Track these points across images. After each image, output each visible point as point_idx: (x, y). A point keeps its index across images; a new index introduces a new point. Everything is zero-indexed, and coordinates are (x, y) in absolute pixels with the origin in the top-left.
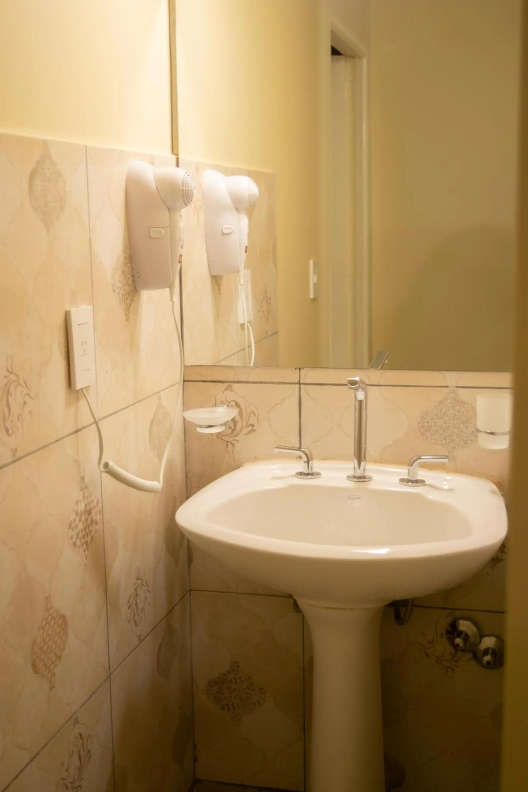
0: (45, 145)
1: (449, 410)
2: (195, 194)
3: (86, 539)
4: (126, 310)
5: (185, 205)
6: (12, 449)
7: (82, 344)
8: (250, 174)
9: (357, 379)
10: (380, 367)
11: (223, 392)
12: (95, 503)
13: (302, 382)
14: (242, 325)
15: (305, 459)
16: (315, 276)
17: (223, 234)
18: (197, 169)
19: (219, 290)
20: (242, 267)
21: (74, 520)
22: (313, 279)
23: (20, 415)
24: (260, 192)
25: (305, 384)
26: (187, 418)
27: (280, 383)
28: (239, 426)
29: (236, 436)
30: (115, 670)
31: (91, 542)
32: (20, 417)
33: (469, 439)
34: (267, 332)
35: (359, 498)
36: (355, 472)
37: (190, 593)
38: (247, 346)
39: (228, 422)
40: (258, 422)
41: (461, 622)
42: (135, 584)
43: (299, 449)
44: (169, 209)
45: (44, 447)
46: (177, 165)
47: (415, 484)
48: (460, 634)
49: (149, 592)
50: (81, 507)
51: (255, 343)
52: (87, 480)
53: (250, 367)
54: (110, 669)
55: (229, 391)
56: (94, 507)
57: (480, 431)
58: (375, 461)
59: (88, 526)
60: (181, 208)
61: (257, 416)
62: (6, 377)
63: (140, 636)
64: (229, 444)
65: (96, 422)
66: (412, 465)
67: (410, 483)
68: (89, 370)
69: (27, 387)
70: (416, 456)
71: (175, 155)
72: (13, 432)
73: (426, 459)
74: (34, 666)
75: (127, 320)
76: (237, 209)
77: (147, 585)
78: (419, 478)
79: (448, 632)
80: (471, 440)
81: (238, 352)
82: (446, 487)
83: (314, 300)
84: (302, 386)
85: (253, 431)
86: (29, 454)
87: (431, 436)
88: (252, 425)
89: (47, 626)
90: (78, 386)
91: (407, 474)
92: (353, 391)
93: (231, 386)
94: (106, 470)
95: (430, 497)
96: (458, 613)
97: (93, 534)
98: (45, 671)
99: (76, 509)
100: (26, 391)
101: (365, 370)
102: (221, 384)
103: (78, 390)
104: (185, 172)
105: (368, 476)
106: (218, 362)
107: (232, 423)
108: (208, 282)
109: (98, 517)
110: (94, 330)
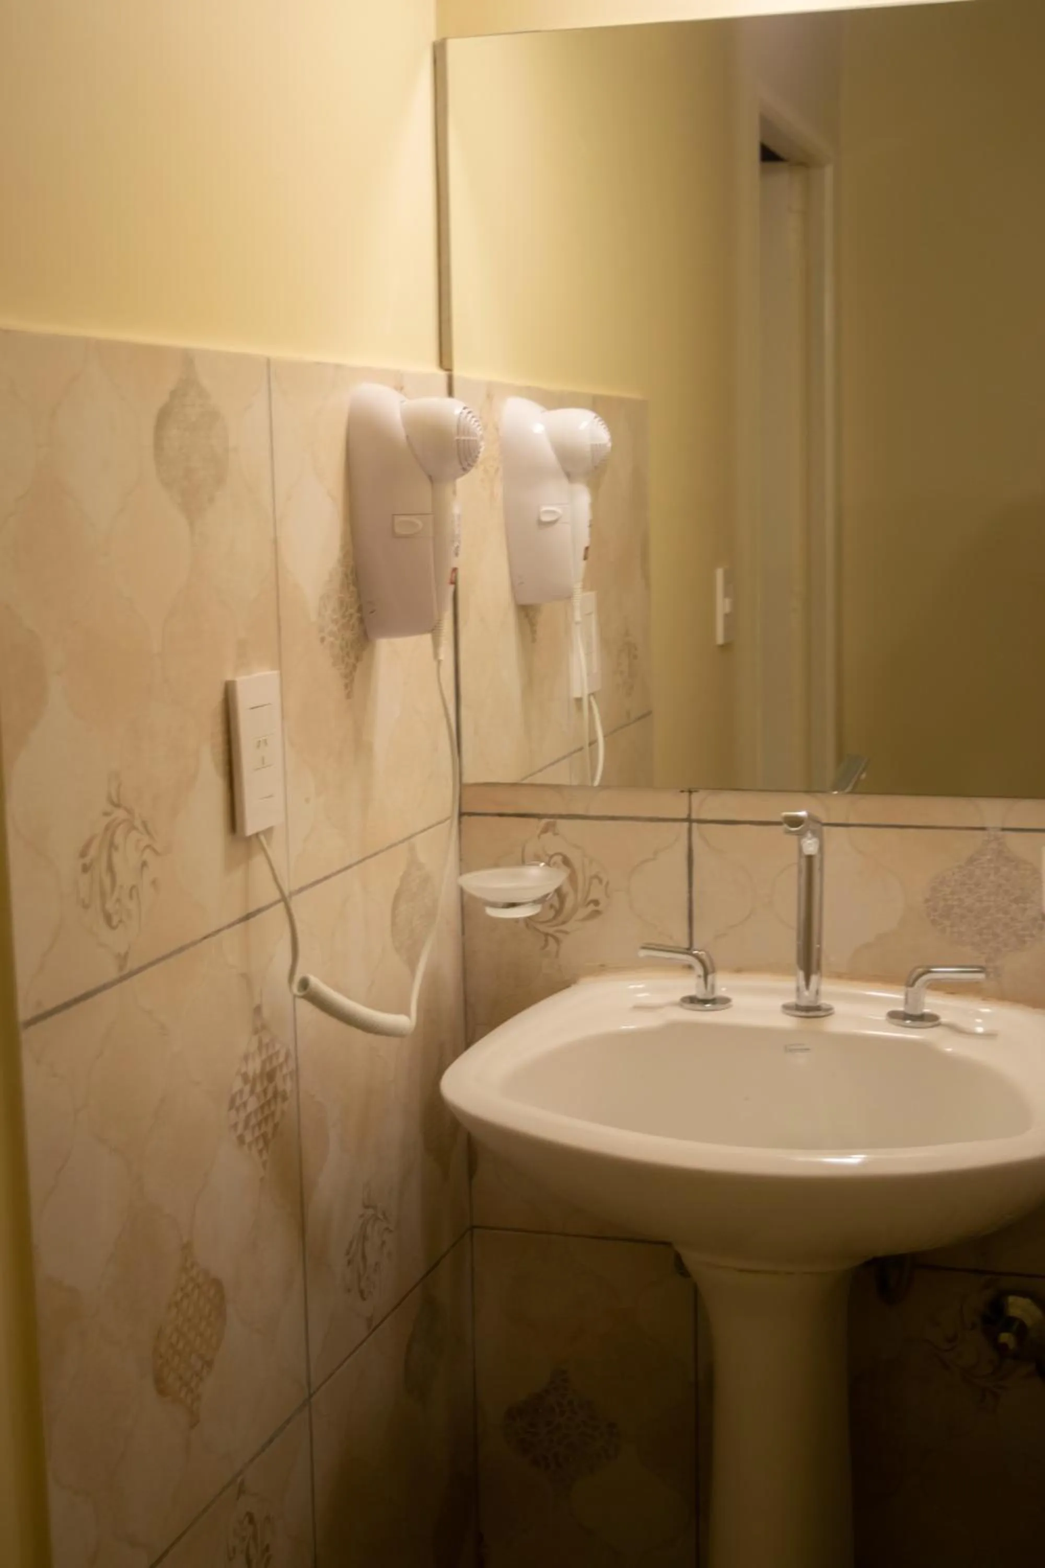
0: (187, 358)
1: (988, 875)
2: (482, 450)
3: (263, 1129)
4: (346, 676)
5: (461, 470)
6: (119, 955)
7: (258, 746)
8: (597, 404)
9: (803, 814)
10: (849, 789)
11: (539, 837)
12: (282, 1058)
13: (693, 816)
14: (579, 701)
15: (699, 970)
16: (728, 601)
17: (542, 524)
18: (489, 397)
19: (534, 632)
20: (578, 587)
21: (241, 1092)
22: (722, 605)
23: (133, 887)
24: (613, 439)
25: (700, 821)
26: (468, 889)
27: (651, 820)
28: (569, 903)
29: (564, 923)
30: (319, 1387)
31: (273, 1135)
32: (134, 892)
33: (1027, 933)
34: (628, 715)
35: (808, 1049)
36: (798, 997)
37: (472, 1232)
38: (587, 742)
39: (547, 895)
40: (607, 895)
41: (1011, 1299)
42: (362, 1216)
43: (688, 951)
44: (431, 478)
45: (182, 949)
46: (450, 393)
47: (917, 1023)
48: (1009, 1323)
49: (391, 1231)
50: (254, 1067)
51: (605, 736)
52: (266, 1012)
53: (592, 787)
54: (309, 1384)
55: (549, 834)
56: (281, 1066)
58: (839, 975)
59: (269, 1103)
60: (455, 478)
61: (604, 883)
62: (106, 814)
63: (370, 1320)
64: (551, 940)
65: (284, 899)
66: (912, 985)
67: (908, 1021)
68: (271, 796)
69: (148, 833)
70: (919, 967)
71: (446, 370)
72: (120, 921)
73: (943, 973)
74: (159, 1381)
75: (349, 696)
76: (569, 476)
77: (386, 1218)
78: (927, 1010)
79: (985, 1320)
80: (1032, 936)
81: (571, 754)
82: (980, 1030)
83: (726, 647)
84: (694, 826)
85: (597, 913)
86: (152, 964)
87: (952, 926)
88: (596, 902)
89: (185, 1301)
90: (250, 830)
91: (903, 1002)
92: (795, 838)
93: (554, 825)
94: (303, 993)
95: (949, 1050)
96: (1006, 1282)
97: (278, 1114)
98: (181, 1390)
99: (243, 1070)
100: (146, 840)
101: (819, 795)
102: (533, 821)
103: (250, 837)
104: (465, 405)
105: (824, 1006)
106: (531, 775)
107: (556, 898)
108: (511, 618)
109: (289, 1086)
110: (283, 718)
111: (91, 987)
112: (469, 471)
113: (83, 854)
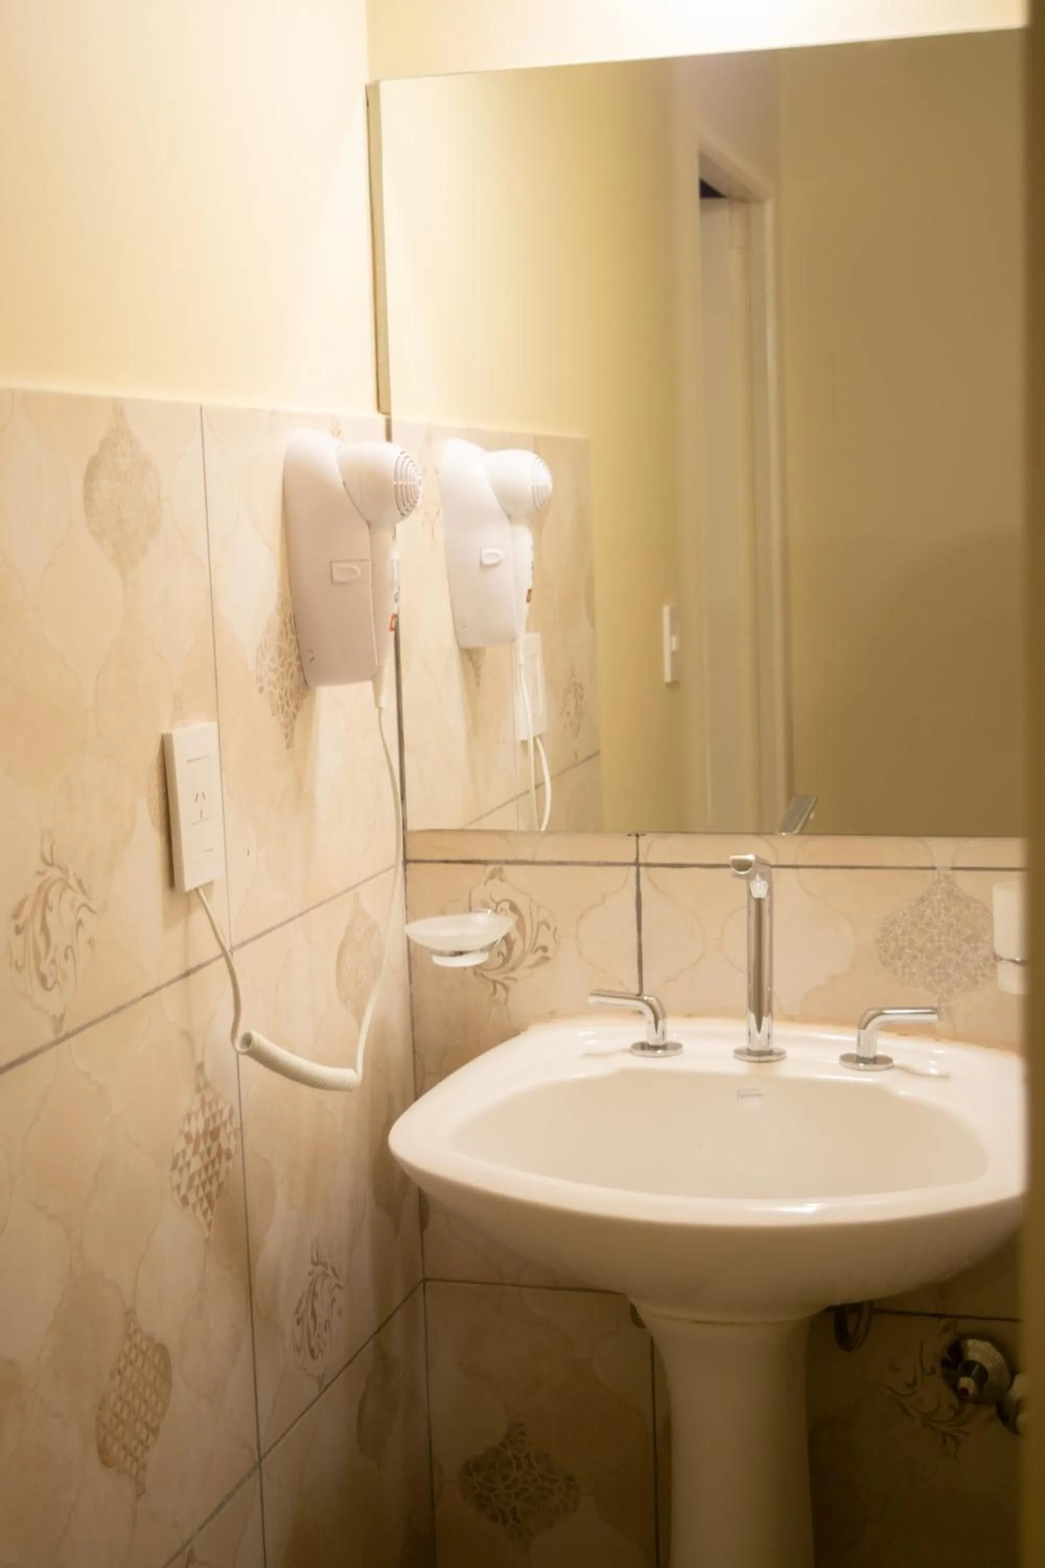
0: (118, 408)
1: (939, 914)
2: (420, 494)
3: (207, 1190)
4: (286, 727)
5: (400, 516)
6: (54, 1017)
7: (196, 799)
8: (538, 445)
9: (751, 857)
10: (796, 831)
11: (485, 883)
12: (225, 1116)
13: (641, 860)
14: (525, 743)
15: (650, 1016)
16: (674, 638)
17: (482, 565)
18: (429, 439)
19: (478, 676)
20: (521, 629)
21: (184, 1152)
22: (669, 643)
23: (70, 947)
24: (554, 479)
25: (647, 865)
26: (414, 938)
27: (598, 864)
28: (517, 950)
29: (512, 969)
30: (270, 1450)
31: (217, 1196)
32: (70, 952)
33: (979, 972)
34: (576, 756)
35: (760, 1095)
36: (749, 1041)
37: (424, 1285)
38: (534, 785)
39: (495, 943)
40: (556, 941)
41: (970, 1343)
42: (310, 1274)
43: (639, 996)
44: (369, 524)
45: (119, 1009)
46: (389, 437)
47: (870, 1066)
48: (969, 1367)
49: (339, 1287)
50: (197, 1126)
51: (552, 778)
52: (208, 1071)
53: (540, 832)
54: (259, 1448)
55: (496, 881)
56: (225, 1124)
57: (1001, 959)
58: (791, 1019)
59: (213, 1162)
60: (394, 523)
61: (552, 929)
62: (39, 873)
63: (320, 1380)
64: (499, 987)
65: (225, 954)
66: (865, 1028)
67: (861, 1065)
68: (211, 850)
69: (84, 891)
70: (872, 1009)
71: (384, 413)
72: (56, 982)
73: (895, 1015)
74: (103, 1451)
75: (288, 746)
76: (509, 517)
77: (336, 1275)
78: (879, 1053)
79: (945, 1363)
80: (983, 975)
81: (517, 797)
82: (934, 1071)
83: (673, 685)
84: (642, 869)
85: (546, 959)
86: (89, 1025)
87: (903, 967)
88: (545, 949)
89: (129, 1369)
90: (190, 885)
91: (855, 1045)
92: (744, 881)
93: (501, 870)
94: (245, 1050)
95: (902, 1093)
96: (964, 1326)
97: (222, 1176)
98: (125, 1460)
99: (186, 1129)
100: (81, 899)
101: (768, 837)
102: (480, 868)
103: (190, 892)
104: (402, 450)
105: (775, 1051)
106: (477, 820)
107: (504, 943)
108: (454, 660)
109: (233, 1144)
110: (221, 771)
111: (27, 1050)
112: (407, 516)
113: (16, 916)
